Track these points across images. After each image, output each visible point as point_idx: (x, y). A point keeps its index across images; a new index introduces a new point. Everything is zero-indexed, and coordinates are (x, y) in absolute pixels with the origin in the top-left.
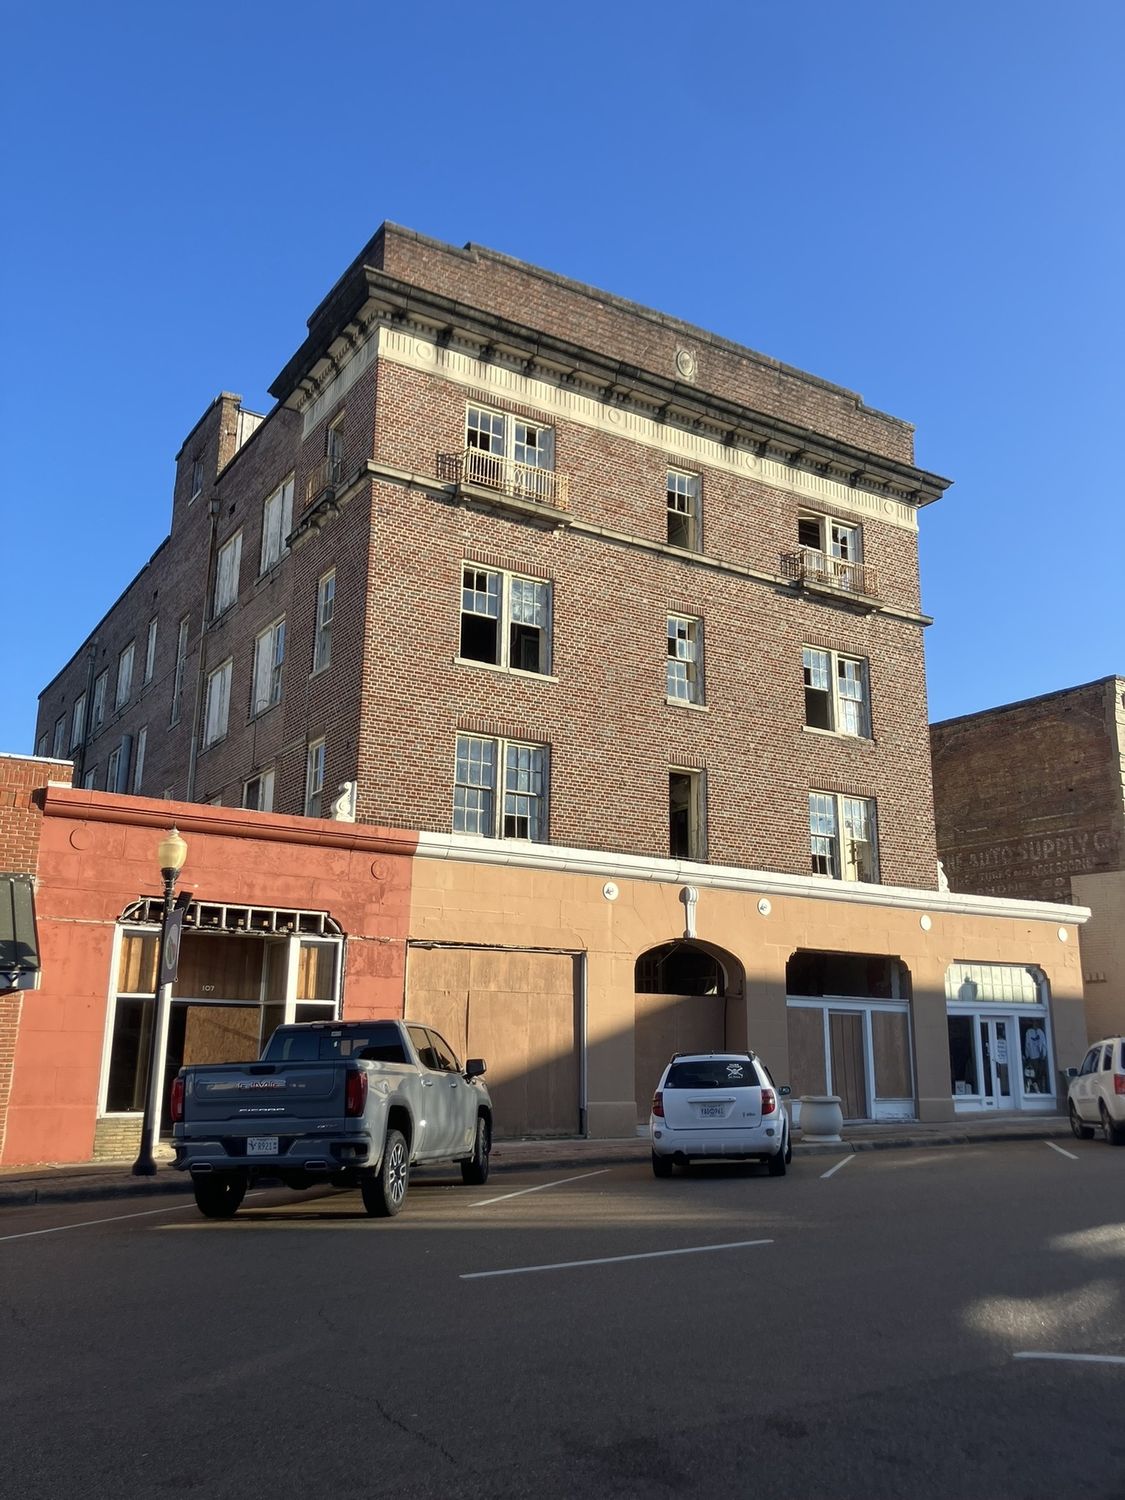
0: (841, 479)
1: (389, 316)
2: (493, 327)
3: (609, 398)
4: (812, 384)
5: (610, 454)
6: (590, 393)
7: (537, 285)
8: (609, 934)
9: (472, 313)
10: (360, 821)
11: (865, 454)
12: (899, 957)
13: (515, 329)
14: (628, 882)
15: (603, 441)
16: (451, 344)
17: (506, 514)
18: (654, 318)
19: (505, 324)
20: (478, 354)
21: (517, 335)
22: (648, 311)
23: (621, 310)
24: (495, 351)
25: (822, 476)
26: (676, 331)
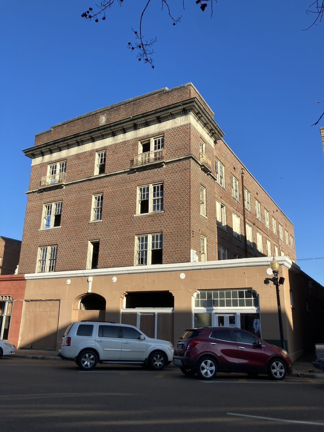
0: (154, 123)
1: (32, 156)
2: (47, 146)
3: (79, 144)
4: (145, 97)
5: (80, 159)
6: (74, 146)
7: (65, 126)
8: (67, 294)
9: (41, 146)
10: (19, 274)
11: (154, 111)
12: (169, 291)
13: (50, 143)
14: (73, 278)
15: (78, 156)
16: (44, 154)
17: (52, 189)
18: (93, 113)
19: (48, 144)
20: (50, 153)
21: (51, 144)
22: (92, 113)
23: (85, 117)
24: (52, 150)
25: (148, 126)
26: (100, 112)
